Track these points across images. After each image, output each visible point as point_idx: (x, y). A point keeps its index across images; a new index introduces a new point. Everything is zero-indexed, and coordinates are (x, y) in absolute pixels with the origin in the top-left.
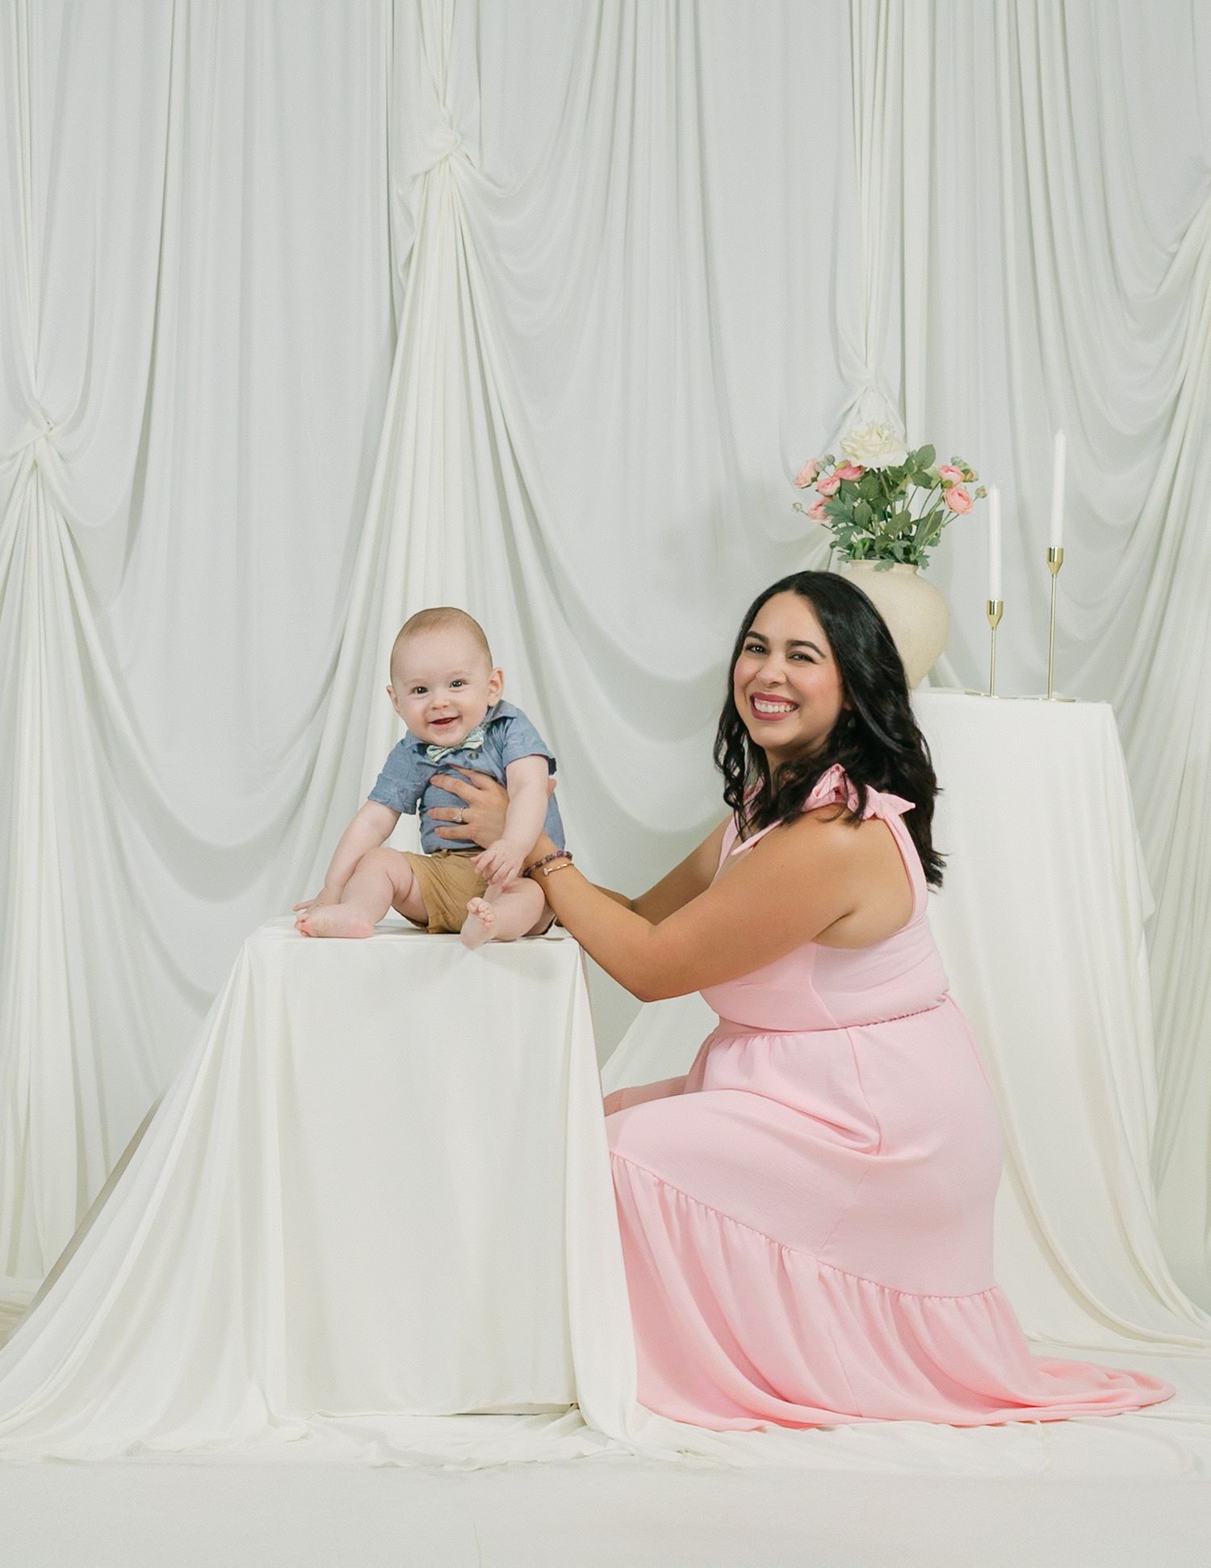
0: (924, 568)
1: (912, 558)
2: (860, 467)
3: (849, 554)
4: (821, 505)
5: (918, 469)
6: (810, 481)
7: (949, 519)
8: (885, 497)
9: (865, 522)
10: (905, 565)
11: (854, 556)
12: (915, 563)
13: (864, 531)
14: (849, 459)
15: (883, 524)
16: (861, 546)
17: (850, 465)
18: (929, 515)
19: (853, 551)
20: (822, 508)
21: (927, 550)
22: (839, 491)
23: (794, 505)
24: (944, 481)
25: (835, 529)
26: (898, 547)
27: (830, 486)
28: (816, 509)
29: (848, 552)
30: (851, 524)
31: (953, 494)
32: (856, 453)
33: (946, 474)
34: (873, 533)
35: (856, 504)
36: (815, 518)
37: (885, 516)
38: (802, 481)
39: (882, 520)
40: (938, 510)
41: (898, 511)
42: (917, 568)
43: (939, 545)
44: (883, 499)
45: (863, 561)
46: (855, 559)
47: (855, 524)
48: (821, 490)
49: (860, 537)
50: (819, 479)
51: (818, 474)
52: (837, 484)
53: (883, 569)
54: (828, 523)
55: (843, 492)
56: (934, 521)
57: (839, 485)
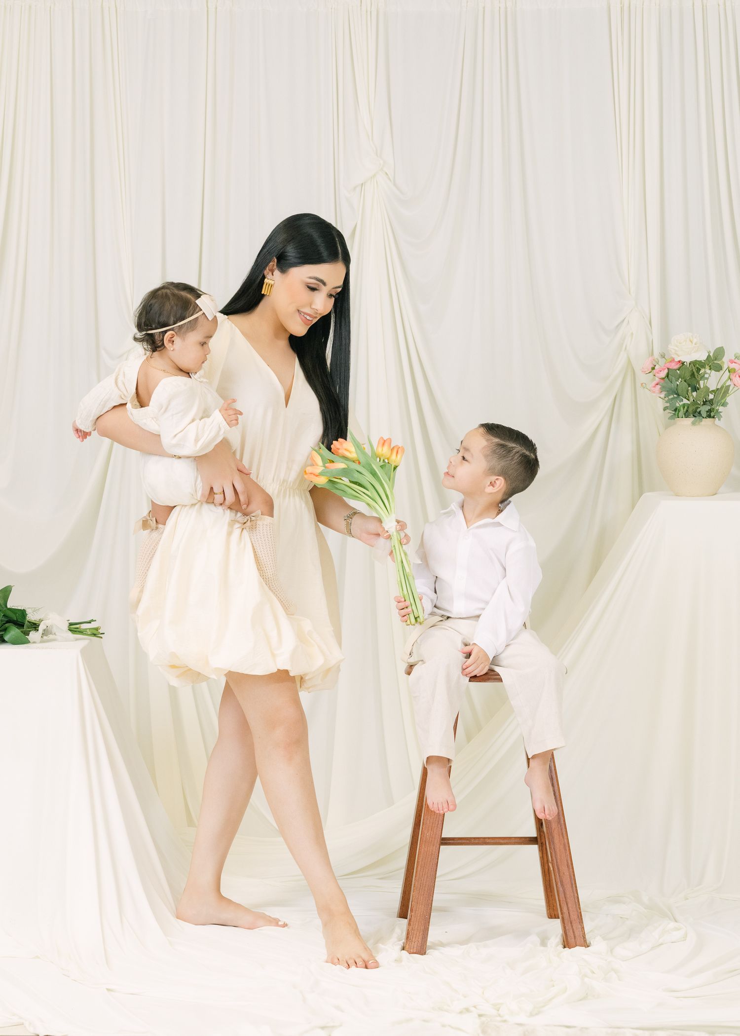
0: (719, 420)
1: (712, 414)
2: (679, 361)
3: (675, 414)
4: (657, 384)
5: (714, 362)
6: (651, 369)
7: (733, 391)
8: (695, 378)
9: (685, 393)
10: (708, 419)
11: (678, 415)
12: (713, 417)
13: (684, 399)
14: (673, 356)
15: (694, 394)
16: (682, 409)
17: (674, 360)
18: (722, 387)
19: (677, 412)
20: (659, 387)
21: (721, 409)
22: (667, 376)
23: (642, 384)
24: (730, 368)
25: (667, 399)
26: (704, 409)
27: (662, 372)
28: (654, 387)
29: (674, 412)
30: (675, 396)
31: (735, 377)
32: (677, 352)
33: (732, 364)
34: (689, 400)
35: (678, 383)
36: (654, 392)
37: (695, 389)
38: (646, 370)
39: (694, 391)
40: (727, 384)
41: (702, 386)
42: (715, 420)
43: (728, 406)
44: (694, 379)
45: (684, 419)
46: (678, 417)
47: (678, 395)
48: (657, 375)
49: (681, 403)
50: (656, 368)
51: (655, 366)
52: (666, 371)
53: (697, 423)
54: (663, 395)
55: (669, 375)
56: (724, 391)
57: (667, 372)
